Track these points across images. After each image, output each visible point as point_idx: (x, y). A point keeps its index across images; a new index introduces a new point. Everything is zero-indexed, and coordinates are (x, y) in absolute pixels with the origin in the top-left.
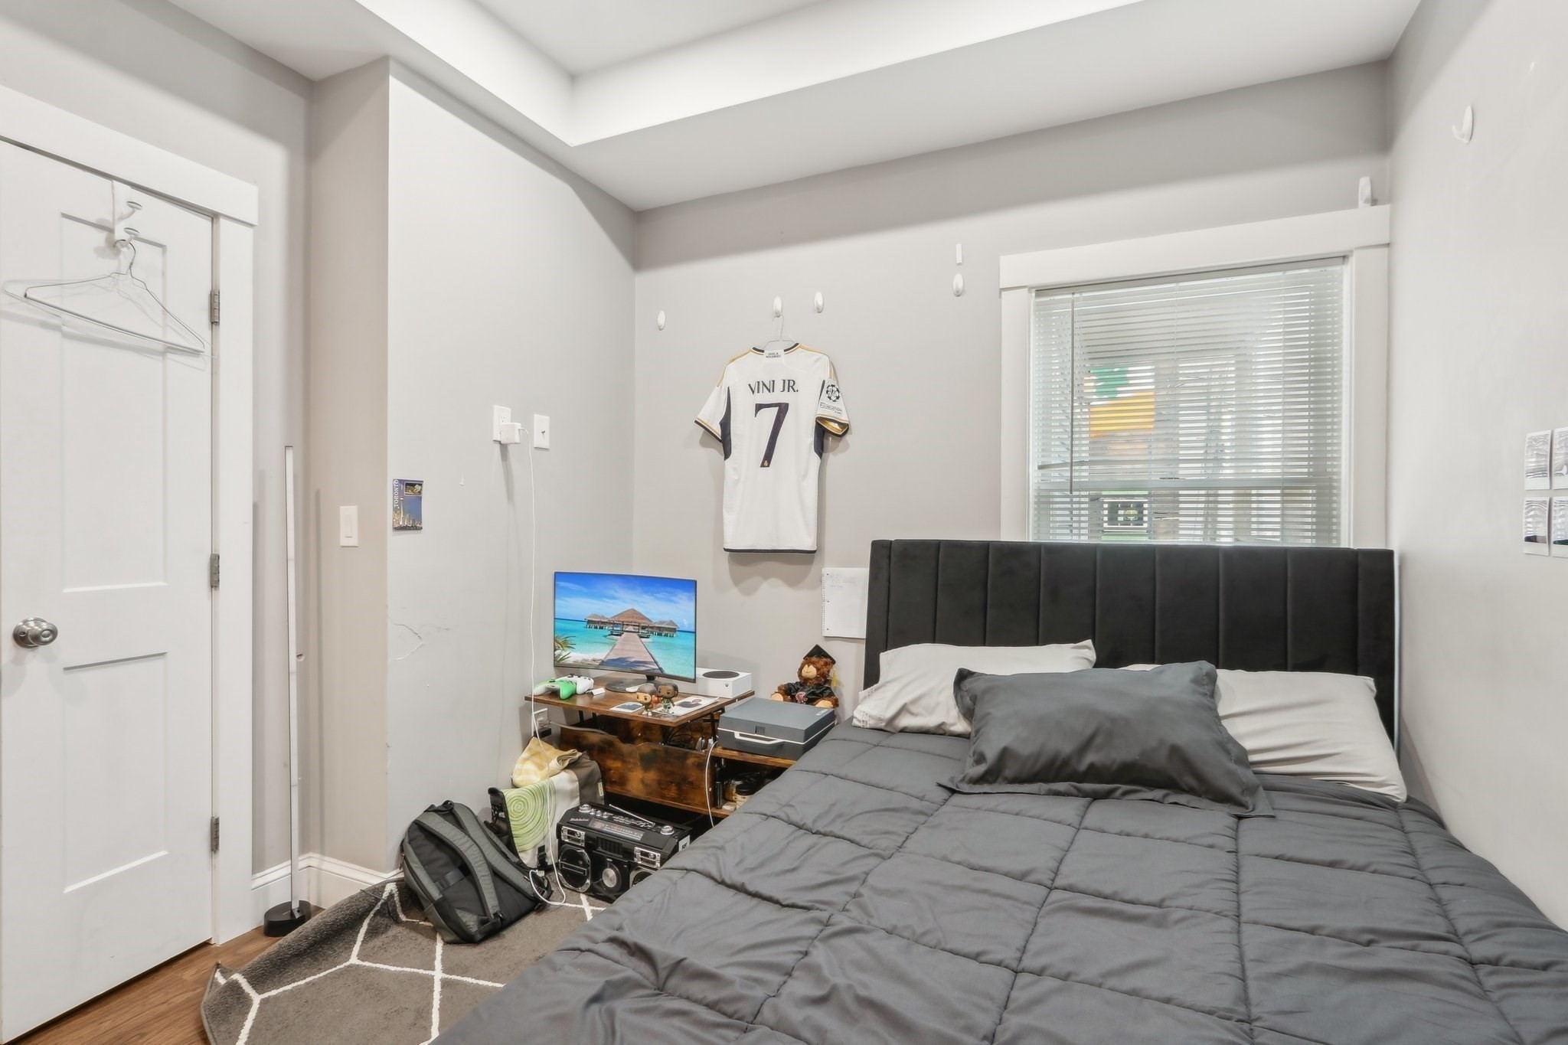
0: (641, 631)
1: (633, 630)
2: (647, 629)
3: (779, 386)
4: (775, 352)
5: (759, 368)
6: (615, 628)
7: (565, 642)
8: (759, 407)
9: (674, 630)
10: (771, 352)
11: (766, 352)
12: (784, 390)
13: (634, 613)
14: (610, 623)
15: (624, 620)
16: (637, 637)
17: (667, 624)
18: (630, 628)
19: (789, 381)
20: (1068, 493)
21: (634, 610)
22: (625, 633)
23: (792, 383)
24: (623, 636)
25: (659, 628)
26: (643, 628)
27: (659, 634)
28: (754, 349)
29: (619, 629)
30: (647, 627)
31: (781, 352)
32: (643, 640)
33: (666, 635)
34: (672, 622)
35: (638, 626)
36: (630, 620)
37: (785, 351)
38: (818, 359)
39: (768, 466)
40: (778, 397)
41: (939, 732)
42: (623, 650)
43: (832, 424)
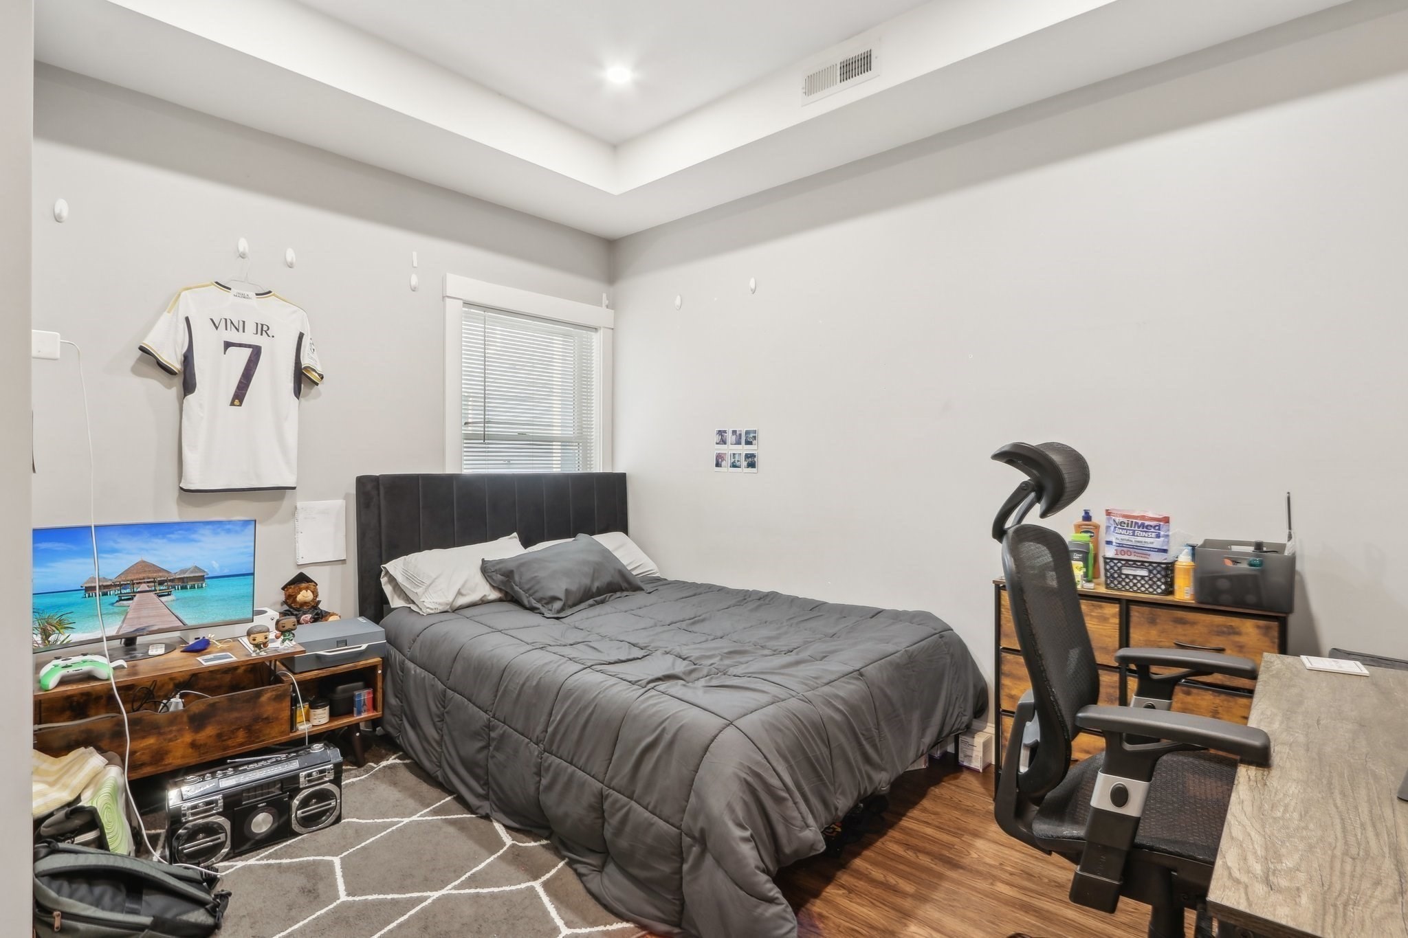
0: (158, 588)
1: (148, 589)
2: (165, 584)
3: (250, 328)
4: (246, 293)
5: (226, 305)
6: (123, 591)
7: (60, 622)
8: (228, 345)
9: (202, 578)
10: (242, 292)
11: (234, 291)
12: (257, 334)
13: (144, 566)
14: (116, 586)
15: (133, 578)
16: (155, 597)
17: (192, 572)
18: (144, 587)
19: (262, 325)
20: (482, 441)
21: (144, 562)
22: (138, 595)
23: (265, 328)
24: (135, 599)
25: (182, 580)
26: (161, 583)
27: (182, 588)
28: (217, 283)
29: (128, 591)
30: (166, 581)
31: (252, 295)
32: (163, 599)
33: (193, 587)
34: (197, 569)
35: (154, 582)
36: (141, 576)
37: (257, 294)
38: (295, 312)
39: (240, 405)
40: (250, 337)
41: (483, 602)
42: (139, 618)
43: (314, 373)
